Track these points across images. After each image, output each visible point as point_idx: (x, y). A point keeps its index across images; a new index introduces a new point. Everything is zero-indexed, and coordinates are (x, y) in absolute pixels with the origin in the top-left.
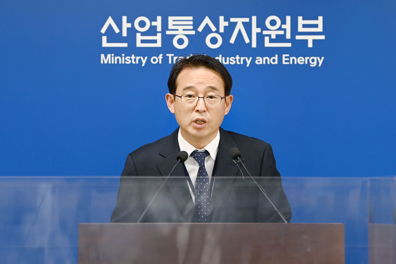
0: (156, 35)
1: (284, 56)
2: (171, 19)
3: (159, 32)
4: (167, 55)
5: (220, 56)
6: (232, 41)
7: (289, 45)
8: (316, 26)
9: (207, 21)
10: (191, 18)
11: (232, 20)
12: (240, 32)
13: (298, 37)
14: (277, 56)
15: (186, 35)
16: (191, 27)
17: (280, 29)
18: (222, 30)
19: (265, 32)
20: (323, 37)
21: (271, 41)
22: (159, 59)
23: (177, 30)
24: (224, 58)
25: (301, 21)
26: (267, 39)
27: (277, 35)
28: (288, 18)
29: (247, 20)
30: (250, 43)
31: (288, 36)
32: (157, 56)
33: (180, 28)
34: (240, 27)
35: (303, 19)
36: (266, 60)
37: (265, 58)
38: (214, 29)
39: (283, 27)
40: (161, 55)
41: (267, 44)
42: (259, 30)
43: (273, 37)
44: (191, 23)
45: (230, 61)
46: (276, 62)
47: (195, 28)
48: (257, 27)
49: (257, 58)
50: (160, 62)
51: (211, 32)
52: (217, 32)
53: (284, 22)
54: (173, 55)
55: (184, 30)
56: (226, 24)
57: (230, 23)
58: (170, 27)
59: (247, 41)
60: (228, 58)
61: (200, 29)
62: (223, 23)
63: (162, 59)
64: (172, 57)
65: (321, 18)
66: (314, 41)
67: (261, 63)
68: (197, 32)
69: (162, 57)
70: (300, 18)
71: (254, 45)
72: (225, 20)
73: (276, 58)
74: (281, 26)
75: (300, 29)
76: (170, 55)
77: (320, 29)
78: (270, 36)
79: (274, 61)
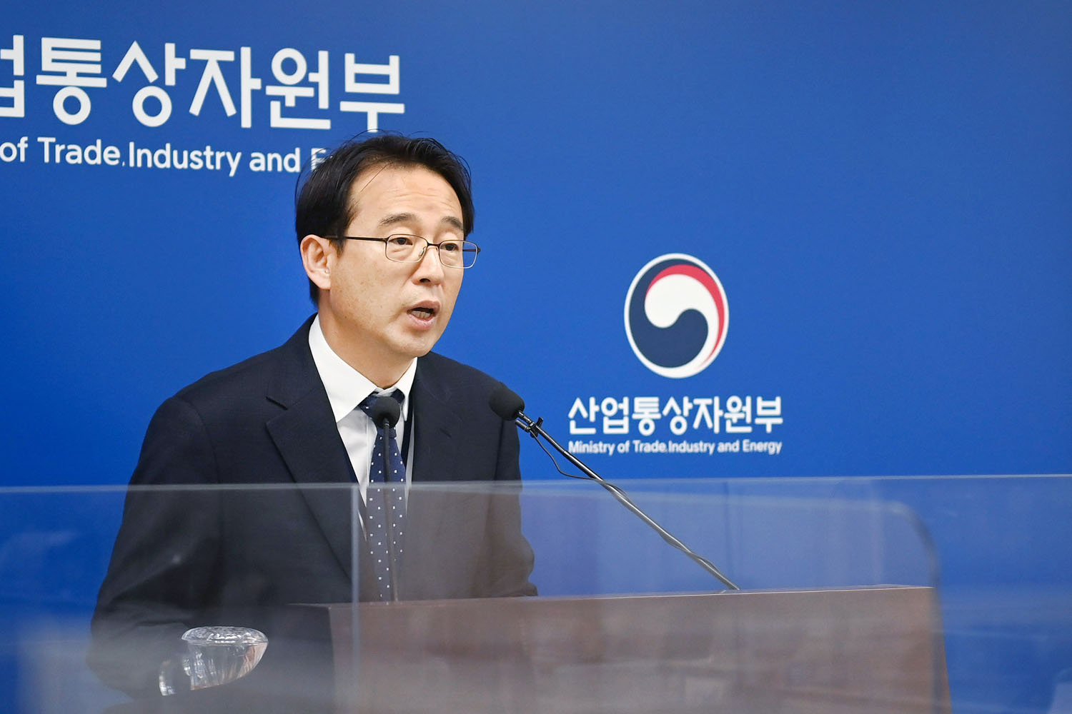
0: (12, 86)
1: (314, 151)
2: (47, 43)
3: (19, 78)
4: (40, 139)
5: (168, 146)
6: (195, 109)
7: (325, 124)
8: (384, 79)
9: (135, 53)
10: (96, 44)
11: (196, 54)
12: (213, 86)
13: (346, 106)
14: (298, 150)
15: (86, 89)
16: (97, 69)
17: (305, 83)
18: (170, 80)
19: (271, 90)
20: (399, 109)
21: (286, 112)
22: (18, 150)
23: (64, 74)
24: (175, 153)
25: (352, 66)
26: (275, 107)
27: (298, 99)
28: (323, 57)
29: (229, 56)
30: (238, 116)
31: (324, 103)
32: (16, 142)
33: (72, 69)
34: (212, 73)
35: (358, 61)
36: (275, 161)
37: (270, 157)
38: (152, 75)
39: (313, 77)
40: (24, 139)
41: (277, 121)
42: (257, 84)
43: (290, 103)
44: (97, 57)
45: (190, 161)
46: (297, 168)
47: (107, 71)
48: (254, 75)
49: (254, 155)
50: (22, 159)
51: (146, 83)
52: (160, 83)
53: (313, 66)
54: (53, 140)
55: (79, 75)
56: (181, 64)
57: (190, 62)
58: (47, 65)
59: (230, 110)
60: (185, 153)
61: (119, 74)
62: (173, 63)
63: (26, 149)
64: (52, 146)
65: (395, 60)
66: (381, 117)
67: (262, 168)
68: (111, 81)
69: (26, 145)
70: (350, 58)
71: (246, 122)
72: (178, 55)
73: (297, 156)
74: (306, 77)
75: (351, 86)
76: (47, 141)
77: (393, 88)
78: (281, 99)
79: (292, 163)
